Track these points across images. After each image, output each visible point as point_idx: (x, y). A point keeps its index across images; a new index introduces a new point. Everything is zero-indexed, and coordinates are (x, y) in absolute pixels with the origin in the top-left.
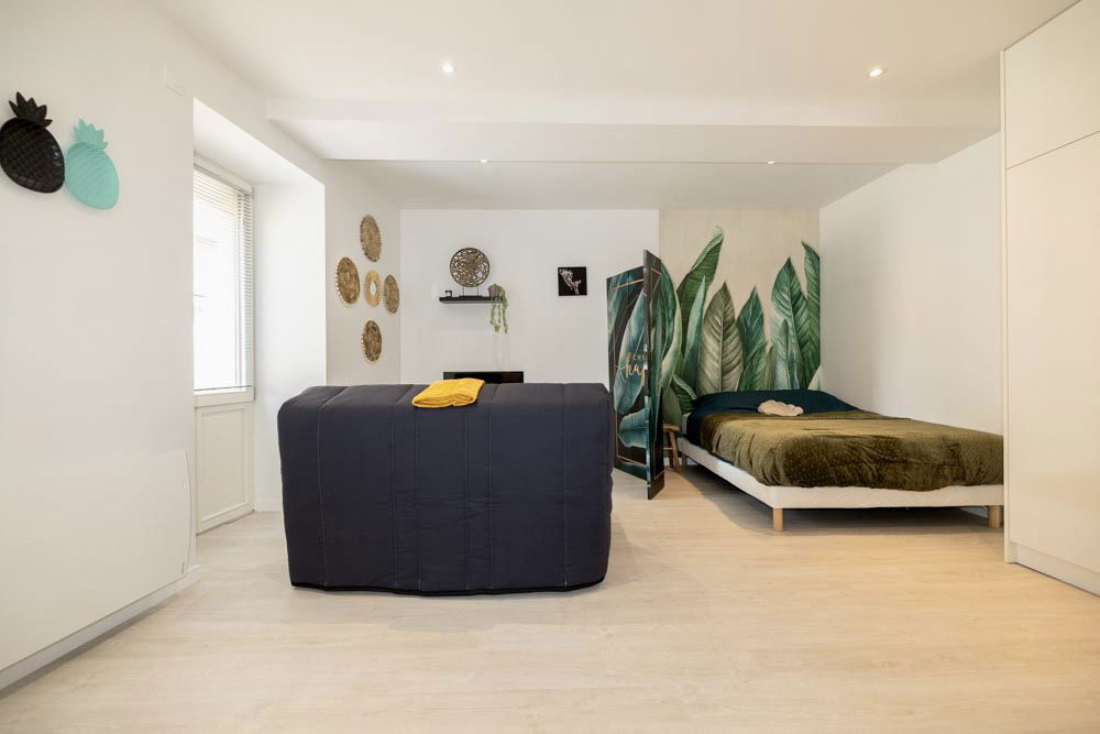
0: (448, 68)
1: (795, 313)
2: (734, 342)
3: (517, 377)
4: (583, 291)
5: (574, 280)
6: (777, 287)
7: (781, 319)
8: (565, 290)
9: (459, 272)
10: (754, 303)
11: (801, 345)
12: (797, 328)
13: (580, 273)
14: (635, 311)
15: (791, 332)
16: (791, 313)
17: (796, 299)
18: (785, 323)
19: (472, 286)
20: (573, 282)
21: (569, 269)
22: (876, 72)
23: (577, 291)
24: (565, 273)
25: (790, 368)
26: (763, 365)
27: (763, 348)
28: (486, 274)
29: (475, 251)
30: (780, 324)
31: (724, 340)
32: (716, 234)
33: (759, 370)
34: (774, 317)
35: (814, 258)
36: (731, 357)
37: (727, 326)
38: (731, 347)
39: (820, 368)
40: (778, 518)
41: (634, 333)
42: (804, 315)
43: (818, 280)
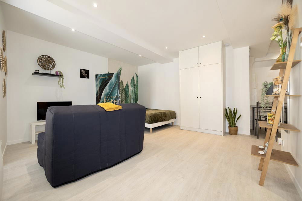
0: (95, 5)
1: (134, 88)
2: (124, 94)
3: (69, 103)
4: (88, 77)
5: (85, 73)
6: (131, 82)
7: (132, 89)
8: (82, 76)
9: (42, 64)
10: (127, 85)
11: (135, 95)
12: (135, 92)
13: (87, 72)
14: (108, 85)
15: (134, 93)
16: (133, 88)
17: (134, 85)
18: (133, 90)
19: (48, 70)
20: (85, 74)
21: (84, 70)
22: (167, 48)
23: (86, 77)
24: (82, 71)
25: (134, 100)
26: (129, 99)
27: (129, 96)
28: (54, 66)
29: (49, 57)
30: (132, 90)
31: (122, 93)
32: (121, 68)
33: (128, 101)
34: (131, 88)
35: (137, 77)
36: (123, 98)
37: (122, 90)
38: (123, 95)
39: (138, 100)
40: (151, 130)
41: (108, 91)
42: (136, 89)
43: (138, 81)
